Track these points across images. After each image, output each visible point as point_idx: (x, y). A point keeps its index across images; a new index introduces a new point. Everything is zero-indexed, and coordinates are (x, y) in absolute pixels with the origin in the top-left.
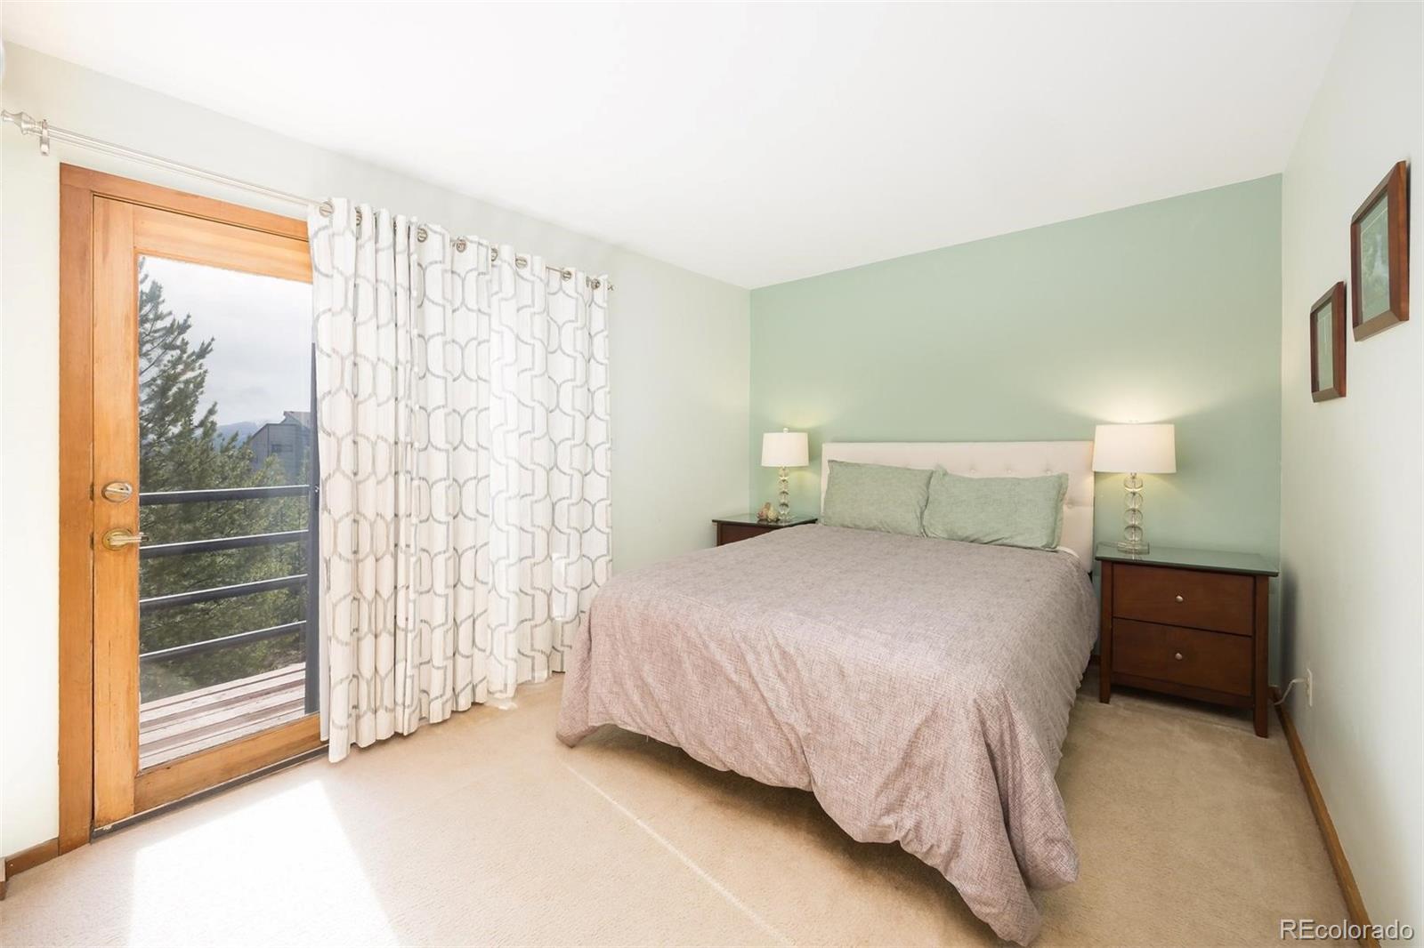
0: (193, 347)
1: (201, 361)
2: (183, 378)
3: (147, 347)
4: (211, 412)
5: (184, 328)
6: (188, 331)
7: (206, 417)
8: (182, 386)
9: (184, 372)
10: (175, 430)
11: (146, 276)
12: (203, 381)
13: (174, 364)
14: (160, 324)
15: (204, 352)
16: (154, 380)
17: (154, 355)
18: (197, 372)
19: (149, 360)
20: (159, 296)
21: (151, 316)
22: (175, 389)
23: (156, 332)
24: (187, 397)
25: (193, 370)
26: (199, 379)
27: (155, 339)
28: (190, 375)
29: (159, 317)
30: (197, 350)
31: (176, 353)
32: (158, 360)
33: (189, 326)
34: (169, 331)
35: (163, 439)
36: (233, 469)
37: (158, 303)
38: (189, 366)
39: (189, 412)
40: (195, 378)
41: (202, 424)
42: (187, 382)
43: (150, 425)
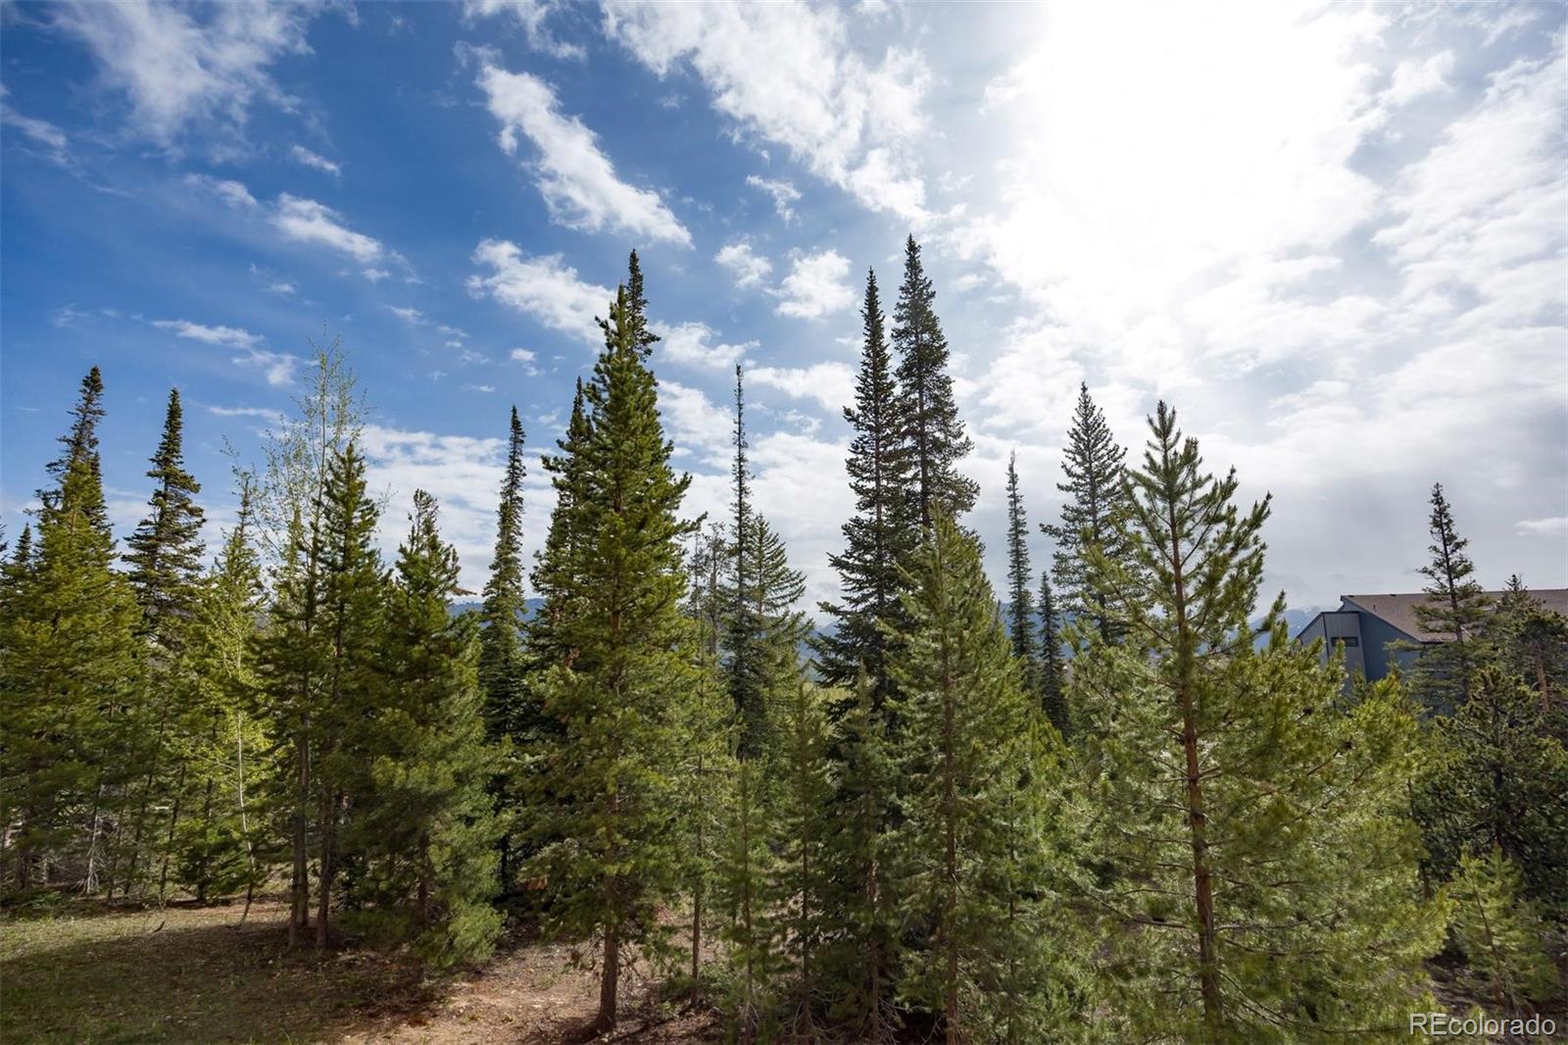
0: (1244, 513)
1: (1256, 532)
2: (1235, 560)
3: (1189, 524)
4: (1278, 607)
5: (1228, 489)
6: (1236, 491)
7: (1272, 616)
8: (1234, 572)
9: (1234, 551)
10: (1230, 636)
11: (1179, 435)
12: (1260, 563)
13: (1222, 542)
14: (1199, 493)
15: (1258, 517)
16: (1200, 566)
17: (1196, 535)
18: (1253, 548)
19: (1191, 542)
20: (1195, 455)
21: (1189, 485)
22: (1226, 578)
23: (1195, 503)
24: (1243, 587)
25: (1246, 547)
26: (1255, 560)
27: (1195, 512)
28: (1243, 554)
29: (1197, 484)
30: (1249, 517)
31: (1222, 526)
32: (1202, 540)
33: (1235, 485)
34: (1209, 499)
35: (1218, 649)
36: (1320, 698)
37: (1195, 466)
38: (1240, 544)
39: (1245, 608)
40: (1250, 558)
41: (1266, 627)
42: (1241, 566)
43: (1202, 630)
